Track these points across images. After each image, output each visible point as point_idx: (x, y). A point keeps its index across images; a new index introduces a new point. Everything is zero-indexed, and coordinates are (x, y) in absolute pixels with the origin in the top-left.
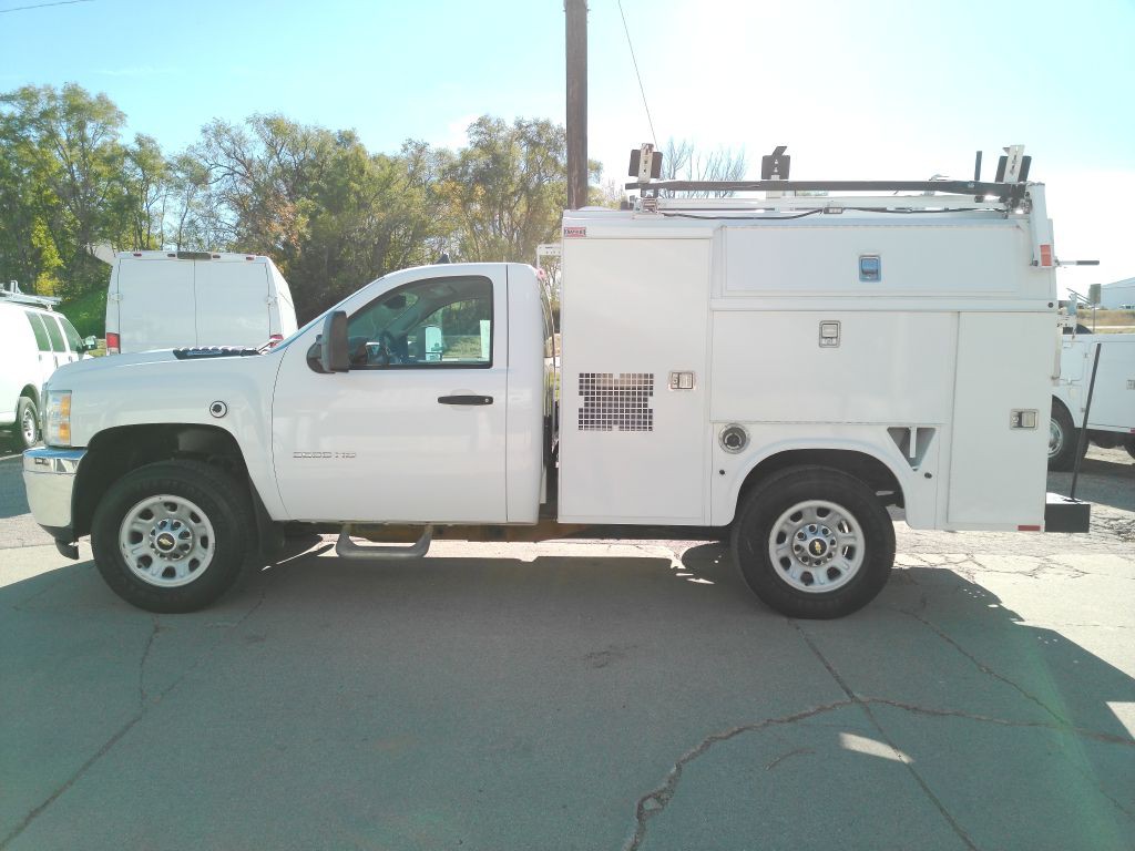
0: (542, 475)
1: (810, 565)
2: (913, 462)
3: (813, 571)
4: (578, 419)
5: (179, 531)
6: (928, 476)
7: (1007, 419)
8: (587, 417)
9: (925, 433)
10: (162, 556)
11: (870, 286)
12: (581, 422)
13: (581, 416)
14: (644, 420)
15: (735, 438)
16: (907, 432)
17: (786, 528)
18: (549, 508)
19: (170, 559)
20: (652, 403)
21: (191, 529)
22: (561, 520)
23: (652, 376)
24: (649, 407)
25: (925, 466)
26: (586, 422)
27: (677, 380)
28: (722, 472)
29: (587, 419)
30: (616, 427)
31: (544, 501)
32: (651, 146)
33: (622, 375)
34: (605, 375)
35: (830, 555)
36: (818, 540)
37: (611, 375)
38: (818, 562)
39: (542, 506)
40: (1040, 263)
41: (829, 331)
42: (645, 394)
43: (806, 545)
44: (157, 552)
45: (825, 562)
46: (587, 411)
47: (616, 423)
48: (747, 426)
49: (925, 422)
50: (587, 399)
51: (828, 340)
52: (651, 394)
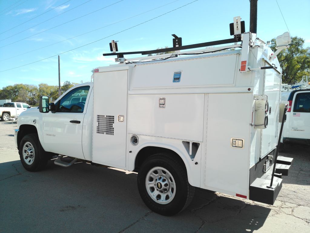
2: (191, 157)
3: (162, 195)
6: (197, 163)
9: (195, 145)
11: (176, 84)
13: (97, 129)
14: (112, 131)
15: (135, 140)
16: (188, 143)
23: (114, 117)
24: (113, 127)
25: (196, 159)
27: (120, 118)
28: (131, 152)
29: (99, 130)
30: (105, 133)
32: (114, 41)
33: (107, 116)
34: (103, 116)
36: (159, 183)
40: (240, 70)
41: (162, 102)
42: (112, 123)
43: (156, 184)
46: (98, 127)
47: (105, 131)
49: (196, 141)
50: (99, 123)
51: (162, 105)
52: (114, 123)
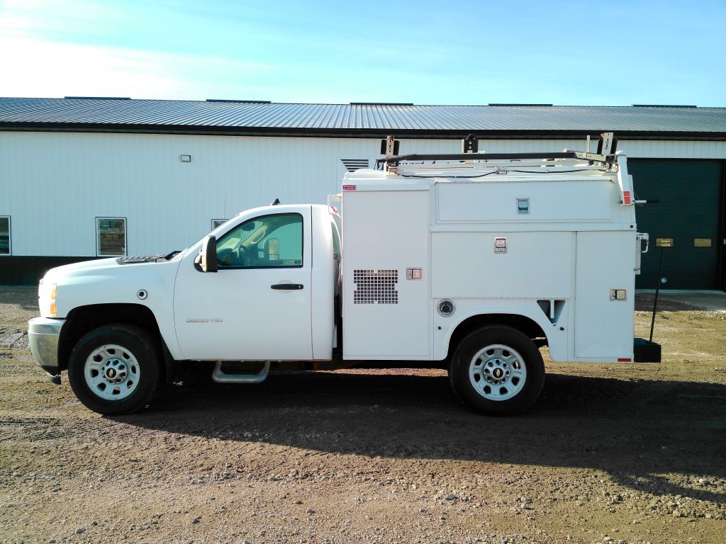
0: (334, 330)
1: (491, 383)
2: (552, 321)
3: (492, 387)
4: (353, 297)
5: (118, 365)
6: (562, 329)
7: (607, 294)
8: (359, 296)
9: (559, 304)
10: (111, 382)
11: (523, 217)
12: (355, 299)
13: (355, 296)
14: (393, 298)
15: (446, 307)
16: (548, 302)
17: (482, 357)
18: (338, 351)
19: (116, 383)
20: (397, 287)
21: (125, 363)
22: (345, 358)
23: (396, 271)
24: (395, 290)
25: (560, 323)
26: (359, 299)
27: (411, 274)
28: (440, 328)
29: (360, 297)
30: (376, 302)
31: (335, 346)
33: (379, 271)
34: (369, 271)
35: (504, 380)
36: (499, 369)
37: (372, 271)
38: (496, 382)
39: (334, 349)
40: (624, 202)
41: (501, 243)
42: (393, 282)
43: (491, 370)
44: (107, 380)
45: (501, 383)
46: (358, 292)
47: (376, 299)
48: (453, 300)
49: (559, 297)
50: (358, 285)
51: (501, 249)
52: (396, 282)
